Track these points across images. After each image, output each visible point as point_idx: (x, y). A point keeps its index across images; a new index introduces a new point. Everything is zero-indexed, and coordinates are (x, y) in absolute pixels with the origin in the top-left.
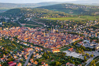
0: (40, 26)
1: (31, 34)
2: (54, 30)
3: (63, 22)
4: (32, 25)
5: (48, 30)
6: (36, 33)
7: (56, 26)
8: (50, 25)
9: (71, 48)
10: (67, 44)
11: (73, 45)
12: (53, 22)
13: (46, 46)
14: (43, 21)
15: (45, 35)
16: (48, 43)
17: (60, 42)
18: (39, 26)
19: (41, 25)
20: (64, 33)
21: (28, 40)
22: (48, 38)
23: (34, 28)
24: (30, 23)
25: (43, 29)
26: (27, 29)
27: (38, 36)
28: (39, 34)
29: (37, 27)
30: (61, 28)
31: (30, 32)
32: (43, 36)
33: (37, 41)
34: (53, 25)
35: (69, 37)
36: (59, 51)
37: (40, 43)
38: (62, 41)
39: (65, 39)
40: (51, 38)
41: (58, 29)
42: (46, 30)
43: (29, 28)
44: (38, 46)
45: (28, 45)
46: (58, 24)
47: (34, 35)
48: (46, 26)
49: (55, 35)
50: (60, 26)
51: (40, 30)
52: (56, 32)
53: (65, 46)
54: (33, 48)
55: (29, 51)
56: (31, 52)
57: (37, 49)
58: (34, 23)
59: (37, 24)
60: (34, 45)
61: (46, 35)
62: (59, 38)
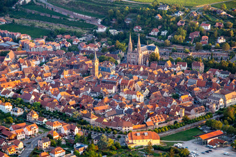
0: (79, 30)
1: (35, 63)
2: (143, 51)
3: (188, 16)
4: (38, 24)
5: (113, 48)
6: (56, 59)
7: (154, 33)
8: (126, 27)
9: (213, 129)
10: (194, 115)
11: (222, 119)
12: (142, 13)
13: (101, 117)
14: (91, 8)
15: (97, 69)
16: (112, 105)
17: (165, 101)
18: (72, 29)
19: (82, 24)
20: (190, 63)
21: (18, 92)
22: (110, 84)
23: (51, 36)
24: (31, 16)
25: (91, 42)
26: (17, 41)
27: (66, 74)
28: (71, 67)
29: (63, 33)
30: (174, 42)
31: (30, 57)
32: (88, 73)
33: (61, 96)
34: (138, 29)
35: (209, 84)
36: (156, 142)
37: (72, 102)
38: (177, 97)
39: (190, 90)
40: (124, 84)
41: (161, 46)
42: (103, 51)
43: (26, 38)
44: (62, 117)
45: (20, 113)
46: (163, 25)
47: (46, 68)
48: (107, 32)
49: (145, 73)
50: (174, 30)
51: (75, 50)
52: (152, 59)
53: (186, 121)
54: (41, 126)
55: (20, 137)
56: (28, 140)
57: (60, 128)
58: (50, 17)
59: (64, 20)
60: (43, 114)
61: (102, 69)
62: (160, 86)
